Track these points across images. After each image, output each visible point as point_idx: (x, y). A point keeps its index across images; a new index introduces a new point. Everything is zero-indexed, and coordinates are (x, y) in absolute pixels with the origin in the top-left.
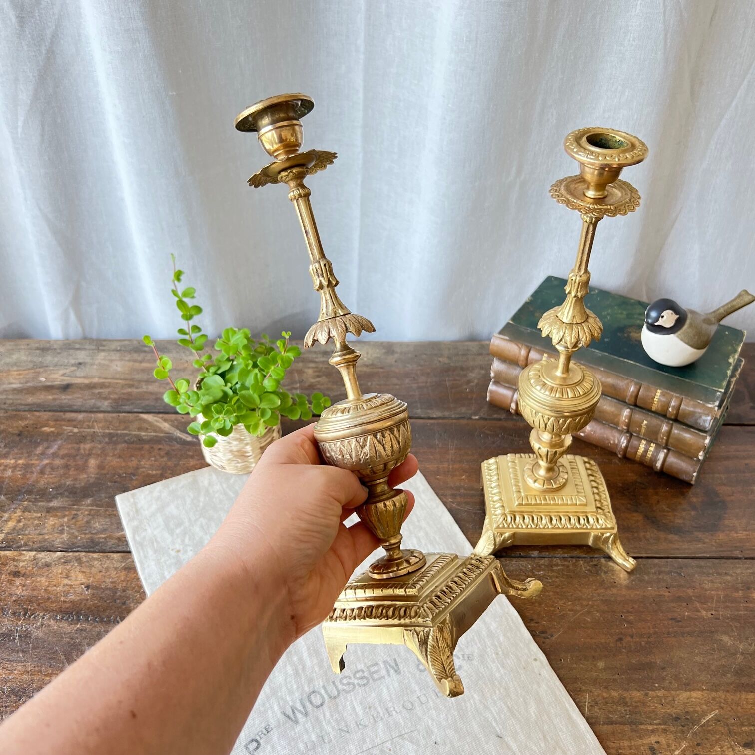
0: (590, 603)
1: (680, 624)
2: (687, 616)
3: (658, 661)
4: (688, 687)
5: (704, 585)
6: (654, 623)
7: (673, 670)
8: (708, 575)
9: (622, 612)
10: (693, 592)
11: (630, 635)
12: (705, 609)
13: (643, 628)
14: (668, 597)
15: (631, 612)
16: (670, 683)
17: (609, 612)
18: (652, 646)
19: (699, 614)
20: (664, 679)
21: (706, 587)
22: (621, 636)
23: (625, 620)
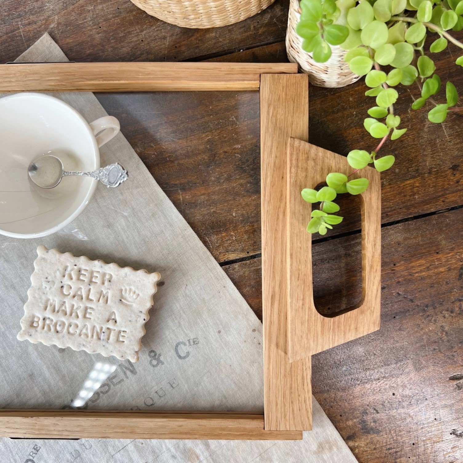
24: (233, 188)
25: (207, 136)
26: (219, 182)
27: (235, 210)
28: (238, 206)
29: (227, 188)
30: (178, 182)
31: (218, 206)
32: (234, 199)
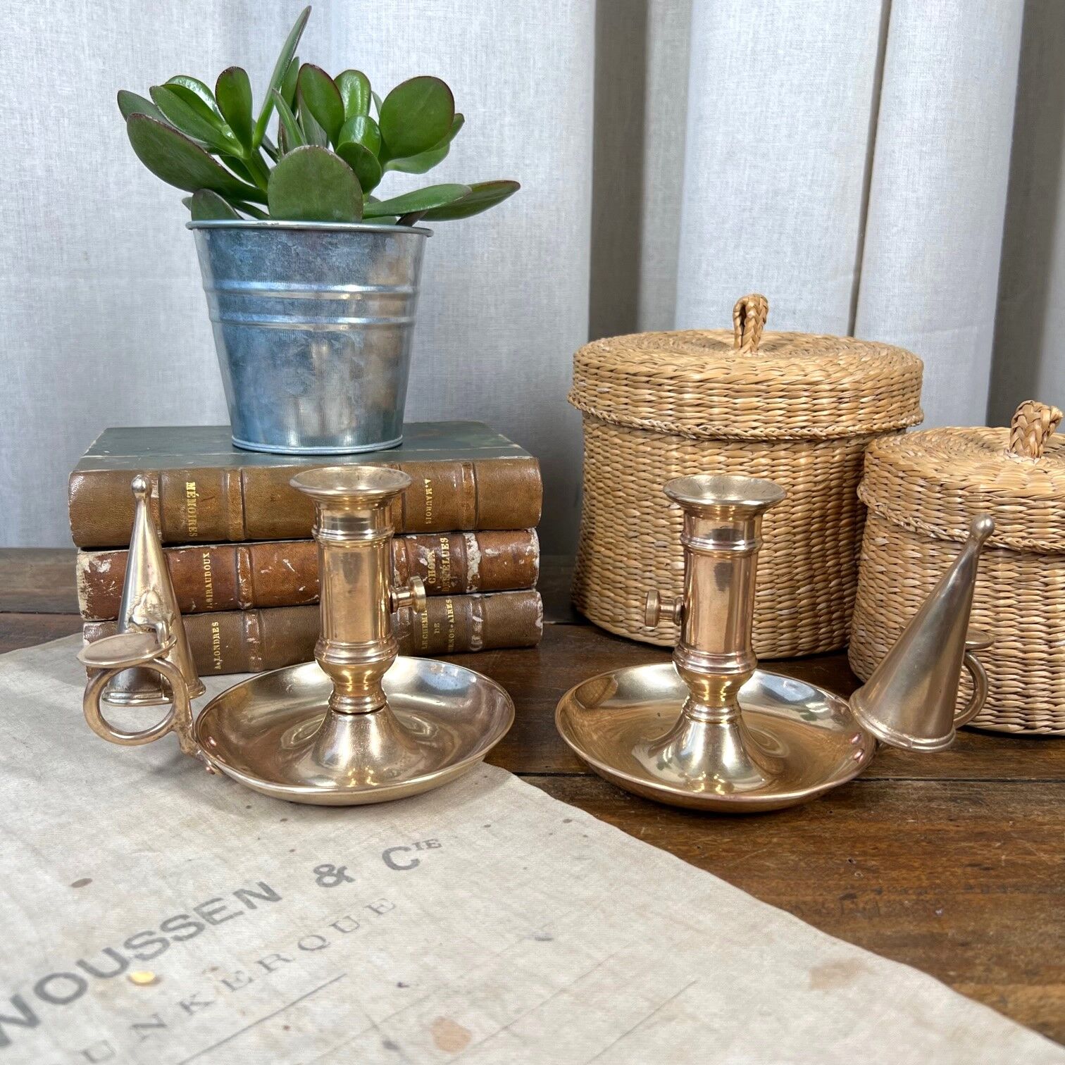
0: (775, 840)
1: (993, 873)
2: (1005, 860)
3: (951, 933)
4: (1037, 979)
5: (1033, 817)
6: (929, 871)
7: (992, 948)
8: (1041, 802)
9: (851, 855)
10: (1011, 827)
11: (873, 891)
12: (1045, 851)
13: (904, 879)
14: (957, 832)
15: (874, 856)
16: (988, 970)
17: (819, 854)
18: (931, 907)
19: (1033, 858)
20: (969, 963)
21: (1040, 819)
22: (852, 892)
23: (858, 867)
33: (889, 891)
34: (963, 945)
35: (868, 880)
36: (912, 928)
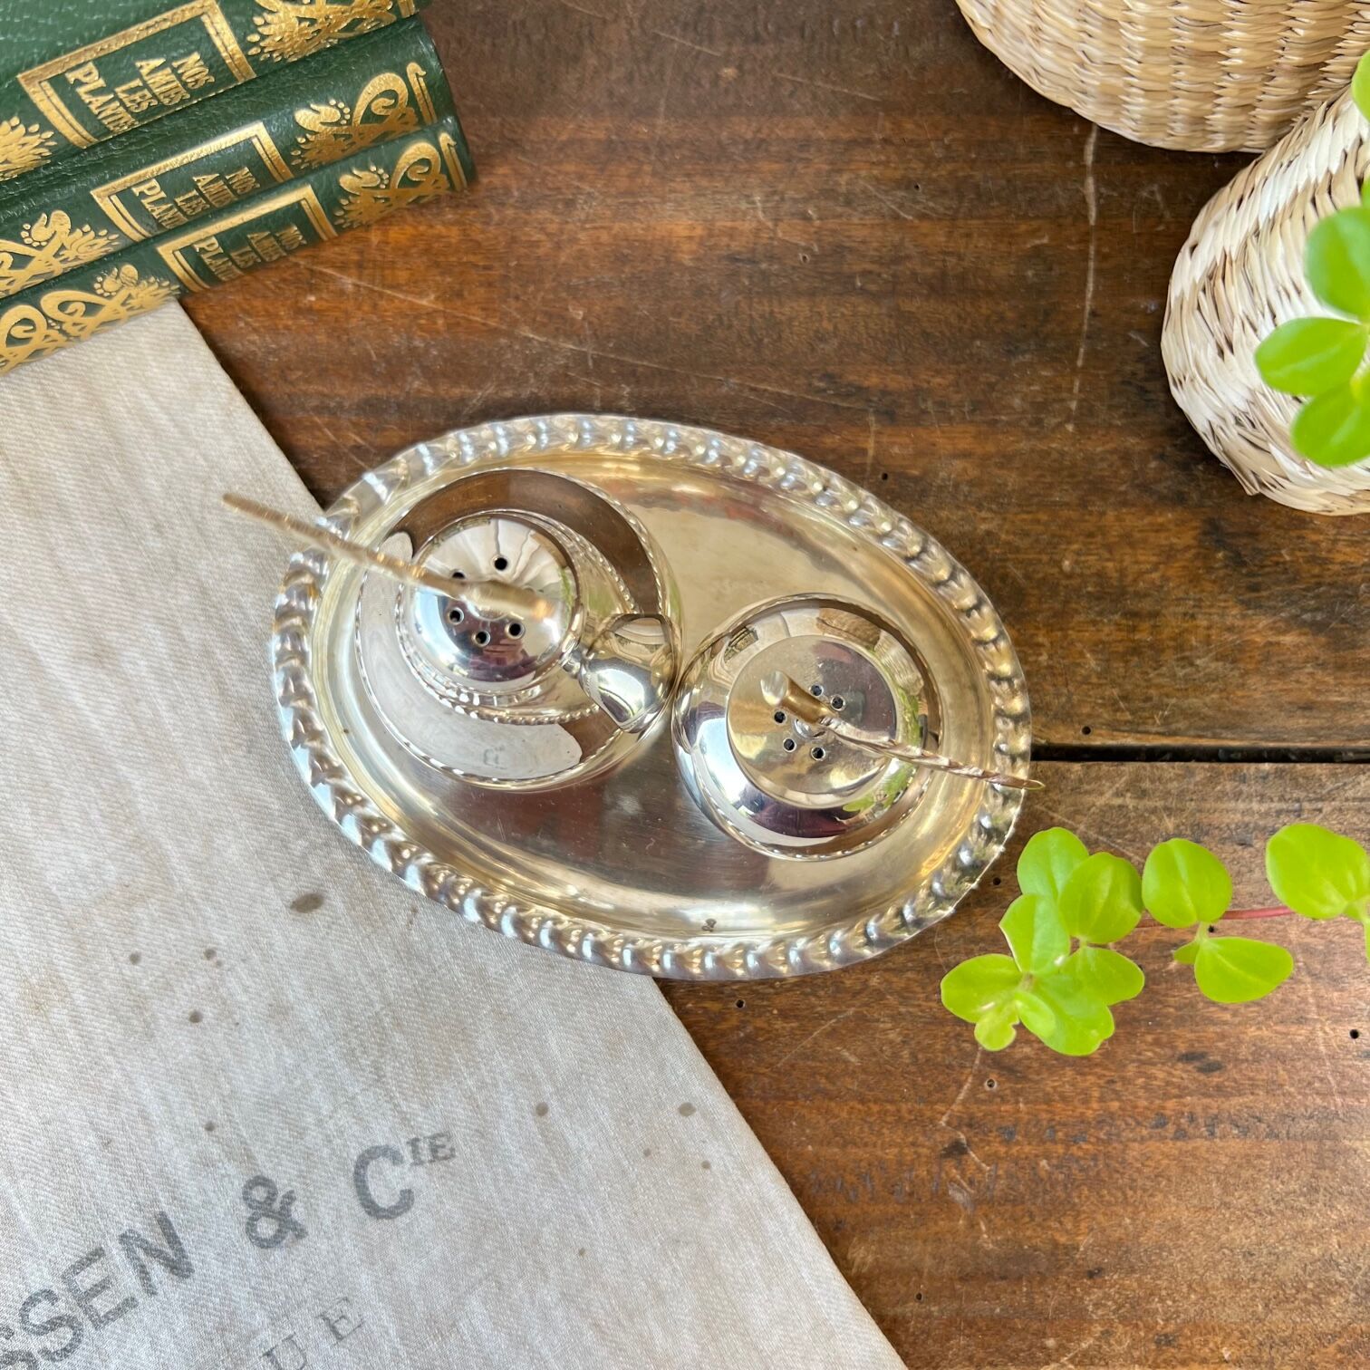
24: (1090, 459)
25: (1034, 233)
26: (1038, 422)
27: (1075, 547)
28: (1091, 535)
29: (1062, 454)
30: (873, 380)
31: (1010, 516)
32: (1083, 504)
33: (1026, 1136)
34: (1091, 1275)
35: (1004, 1100)
36: (1029, 1233)
